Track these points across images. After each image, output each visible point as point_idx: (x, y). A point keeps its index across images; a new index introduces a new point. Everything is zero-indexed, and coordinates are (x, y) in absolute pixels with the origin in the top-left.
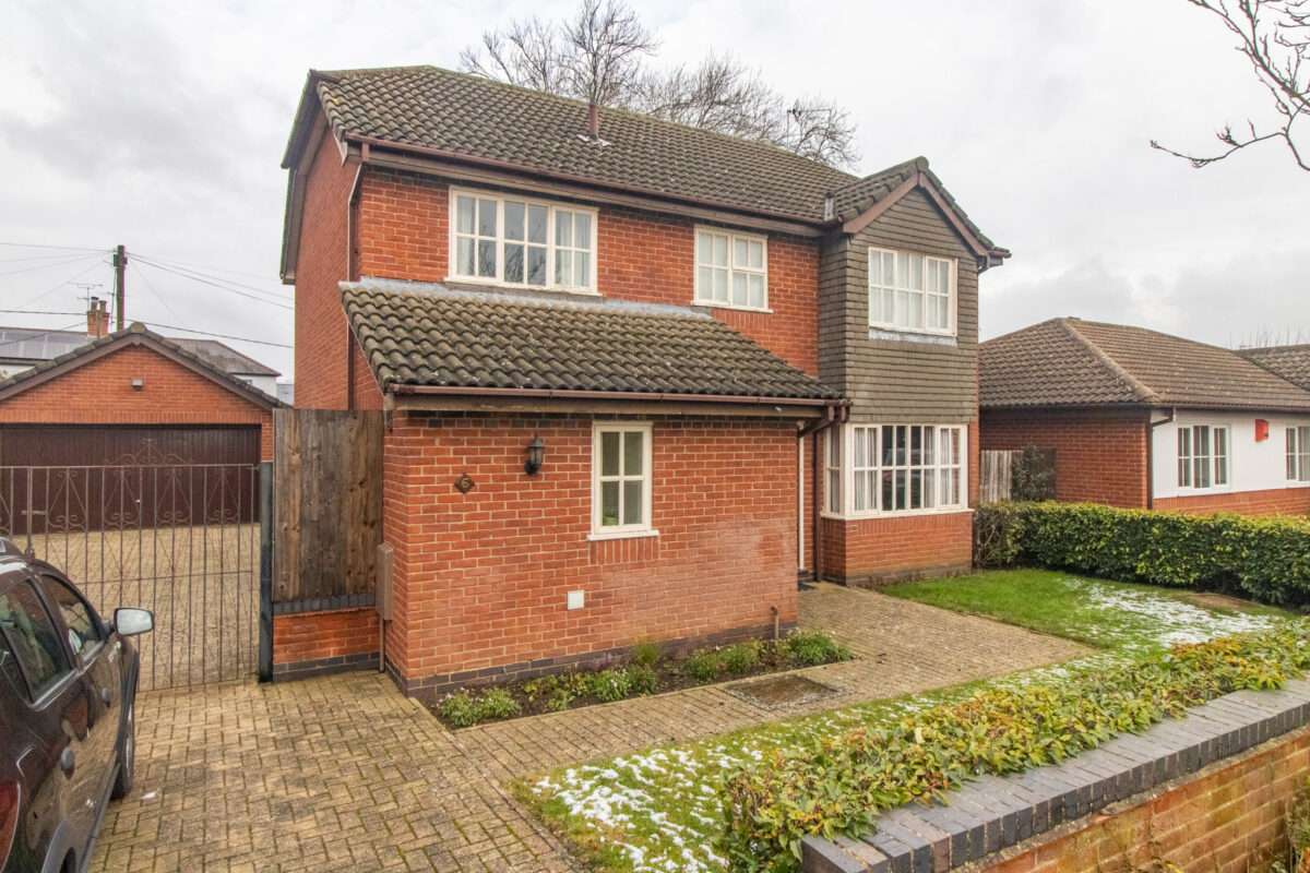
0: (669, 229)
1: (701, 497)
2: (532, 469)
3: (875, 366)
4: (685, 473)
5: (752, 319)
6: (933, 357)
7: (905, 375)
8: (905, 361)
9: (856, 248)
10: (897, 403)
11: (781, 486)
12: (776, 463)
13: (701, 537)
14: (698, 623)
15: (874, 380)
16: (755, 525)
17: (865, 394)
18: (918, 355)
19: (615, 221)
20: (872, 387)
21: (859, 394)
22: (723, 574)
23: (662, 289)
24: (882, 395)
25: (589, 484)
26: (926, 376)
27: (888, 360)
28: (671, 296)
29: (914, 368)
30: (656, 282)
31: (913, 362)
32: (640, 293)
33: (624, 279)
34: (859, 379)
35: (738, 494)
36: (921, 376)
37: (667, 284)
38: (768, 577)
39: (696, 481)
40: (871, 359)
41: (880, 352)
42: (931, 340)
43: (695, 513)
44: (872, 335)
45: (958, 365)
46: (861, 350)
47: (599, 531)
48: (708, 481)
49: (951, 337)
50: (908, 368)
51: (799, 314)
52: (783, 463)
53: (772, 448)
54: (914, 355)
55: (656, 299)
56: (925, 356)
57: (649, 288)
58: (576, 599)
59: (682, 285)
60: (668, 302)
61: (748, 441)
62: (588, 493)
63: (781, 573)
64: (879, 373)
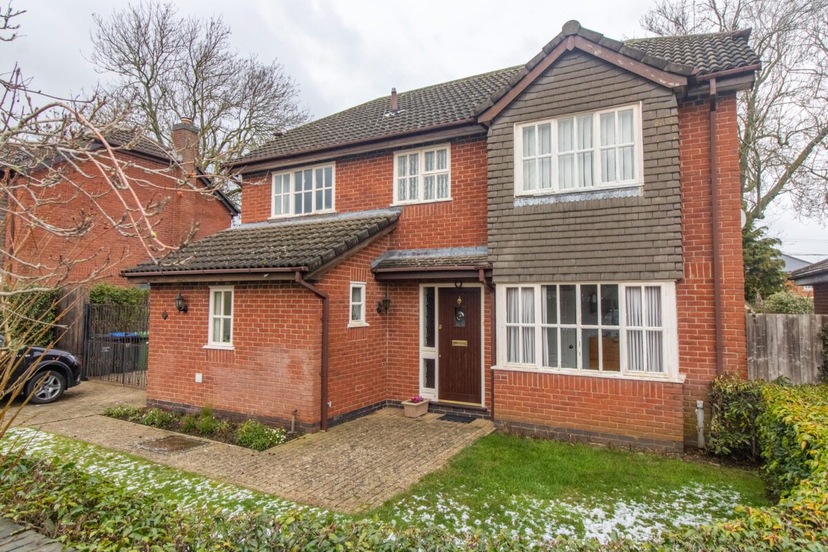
0: (376, 160)
1: (256, 330)
2: (185, 310)
3: (520, 230)
4: (248, 316)
5: (435, 208)
6: (599, 212)
7: (561, 235)
8: (561, 222)
9: (496, 132)
10: (551, 263)
11: (303, 327)
12: (300, 311)
13: (256, 355)
14: (253, 407)
15: (520, 243)
16: (286, 352)
17: (510, 257)
18: (578, 214)
19: (343, 166)
20: (518, 250)
21: (501, 258)
22: (266, 380)
23: (372, 200)
24: (530, 257)
25: (208, 319)
26: (590, 233)
27: (537, 223)
28: (376, 204)
29: (572, 227)
30: (367, 197)
31: (572, 221)
32: (357, 206)
33: (349, 199)
34: (502, 244)
35: (277, 331)
36: (583, 233)
37: (375, 196)
38: (293, 388)
39: (254, 321)
40: (516, 225)
41: (527, 218)
42: (600, 196)
43: (253, 340)
44: (518, 203)
45: (643, 216)
46: (504, 219)
47: (212, 344)
48: (261, 321)
49: (636, 187)
50: (566, 228)
51: (478, 197)
52: (305, 312)
53: (298, 302)
54: (572, 214)
55: (368, 207)
56: (590, 213)
57: (363, 201)
58: (199, 378)
59: (384, 195)
60: (375, 208)
61: (283, 296)
62: (208, 323)
63: (302, 387)
64: (526, 236)
